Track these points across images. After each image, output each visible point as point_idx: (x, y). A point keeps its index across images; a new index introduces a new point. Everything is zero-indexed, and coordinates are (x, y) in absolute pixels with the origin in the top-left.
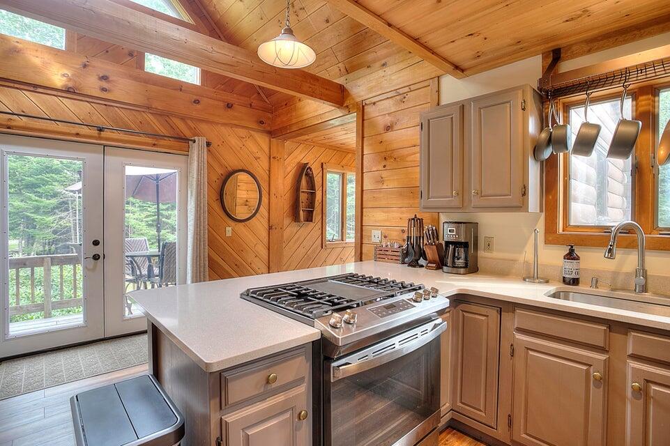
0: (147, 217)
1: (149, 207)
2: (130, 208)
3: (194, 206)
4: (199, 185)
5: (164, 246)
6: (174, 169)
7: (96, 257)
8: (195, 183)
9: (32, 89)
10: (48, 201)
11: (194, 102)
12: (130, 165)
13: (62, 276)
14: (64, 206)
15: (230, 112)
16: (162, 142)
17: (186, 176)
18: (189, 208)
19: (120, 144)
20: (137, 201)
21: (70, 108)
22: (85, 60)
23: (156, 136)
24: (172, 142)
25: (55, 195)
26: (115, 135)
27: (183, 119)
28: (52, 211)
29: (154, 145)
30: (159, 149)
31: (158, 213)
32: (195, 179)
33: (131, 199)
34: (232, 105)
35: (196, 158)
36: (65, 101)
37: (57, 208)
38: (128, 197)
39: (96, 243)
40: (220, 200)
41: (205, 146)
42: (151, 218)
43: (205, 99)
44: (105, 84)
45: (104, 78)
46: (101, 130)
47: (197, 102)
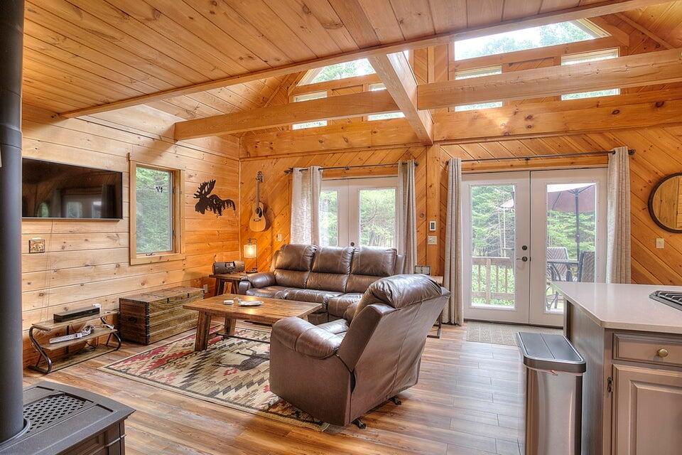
0: (568, 228)
1: (569, 217)
2: (550, 219)
3: (614, 216)
4: (620, 194)
5: (583, 255)
6: (593, 182)
7: (525, 259)
8: (615, 194)
9: (484, 140)
10: (484, 216)
11: (614, 113)
12: (551, 183)
13: (497, 277)
14: (494, 219)
15: (660, 111)
16: (579, 159)
17: (605, 188)
18: (609, 218)
19: (543, 168)
20: (558, 214)
21: (506, 147)
22: (515, 109)
23: (575, 155)
24: (590, 158)
25: (488, 210)
26: (539, 161)
27: (601, 133)
28: (485, 224)
29: (572, 163)
30: (577, 166)
31: (578, 224)
32: (615, 190)
33: (551, 211)
34: (663, 103)
35: (616, 169)
36: (503, 143)
37: (490, 220)
38: (549, 209)
39: (525, 248)
40: (647, 209)
41: (627, 154)
42: (571, 230)
43: (627, 107)
44: (530, 123)
45: (529, 118)
46: (527, 159)
47: (616, 112)
